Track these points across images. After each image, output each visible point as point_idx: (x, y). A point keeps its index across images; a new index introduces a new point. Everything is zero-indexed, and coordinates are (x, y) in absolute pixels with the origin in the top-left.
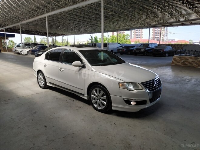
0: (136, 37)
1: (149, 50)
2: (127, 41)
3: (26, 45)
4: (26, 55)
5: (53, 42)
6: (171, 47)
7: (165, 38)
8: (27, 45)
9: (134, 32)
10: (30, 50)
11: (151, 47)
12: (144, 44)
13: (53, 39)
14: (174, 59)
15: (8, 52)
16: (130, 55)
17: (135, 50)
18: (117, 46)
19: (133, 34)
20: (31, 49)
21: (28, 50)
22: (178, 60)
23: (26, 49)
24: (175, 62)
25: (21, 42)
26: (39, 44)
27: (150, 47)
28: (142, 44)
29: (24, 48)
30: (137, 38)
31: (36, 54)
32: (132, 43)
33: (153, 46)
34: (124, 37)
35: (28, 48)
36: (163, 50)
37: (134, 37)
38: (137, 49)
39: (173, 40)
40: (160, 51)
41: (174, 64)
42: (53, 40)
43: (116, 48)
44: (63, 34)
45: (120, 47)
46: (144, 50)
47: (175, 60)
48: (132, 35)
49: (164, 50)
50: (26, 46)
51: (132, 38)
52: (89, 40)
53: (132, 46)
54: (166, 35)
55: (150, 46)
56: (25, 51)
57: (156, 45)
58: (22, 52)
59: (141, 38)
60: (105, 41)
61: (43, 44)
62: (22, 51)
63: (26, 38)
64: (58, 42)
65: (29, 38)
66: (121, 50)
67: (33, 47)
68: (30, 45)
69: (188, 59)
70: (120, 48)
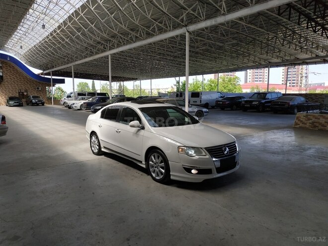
0: (255, 81)
1: (266, 102)
2: (235, 88)
3: (79, 94)
4: (78, 110)
5: (120, 90)
6: (303, 99)
7: (304, 81)
8: (81, 94)
9: (251, 72)
10: (84, 103)
11: (270, 98)
12: (259, 94)
13: (120, 84)
14: (297, 118)
15: (54, 104)
16: (236, 110)
17: (243, 103)
18: (215, 96)
19: (249, 74)
20: (87, 101)
21: (82, 102)
22: (304, 120)
23: (78, 102)
24: (299, 122)
25: (72, 91)
26: (99, 94)
27: (268, 99)
28: (256, 93)
29: (76, 99)
30: (257, 81)
31: (93, 109)
32: (244, 91)
33: (274, 96)
34: (230, 81)
35: (83, 99)
36: (289, 103)
37: (250, 80)
38: (246, 102)
39: (320, 86)
40: (283, 104)
41: (298, 126)
42: (120, 87)
43: (214, 100)
44: (135, 78)
45: (221, 97)
46: (258, 102)
47: (299, 120)
48: (249, 77)
49: (291, 104)
50: (80, 97)
51: (248, 82)
52: (174, 87)
53: (240, 97)
54: (306, 77)
55: (268, 96)
56: (78, 103)
57: (279, 96)
58: (73, 106)
59: (263, 81)
60: (198, 87)
61: (104, 94)
62: (74, 104)
63: (80, 83)
64: (127, 90)
65: (86, 83)
66: (221, 103)
67: (90, 98)
68: (85, 95)
69: (319, 119)
70: (220, 99)
